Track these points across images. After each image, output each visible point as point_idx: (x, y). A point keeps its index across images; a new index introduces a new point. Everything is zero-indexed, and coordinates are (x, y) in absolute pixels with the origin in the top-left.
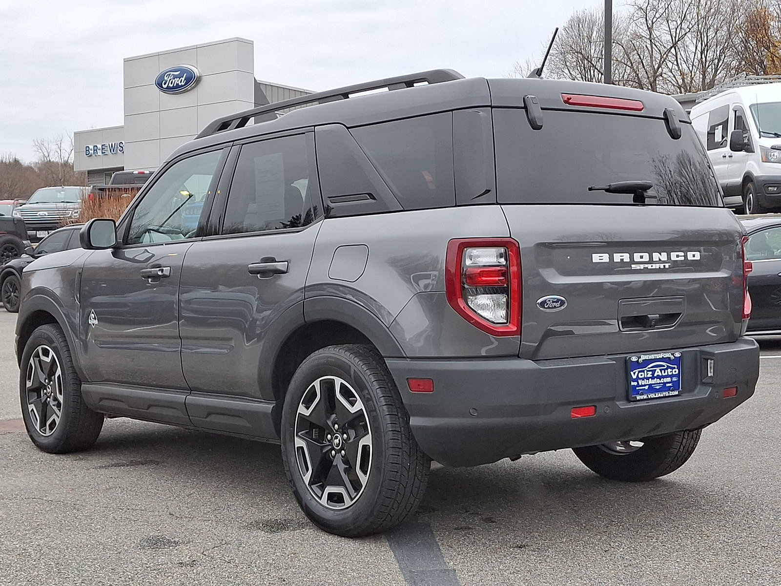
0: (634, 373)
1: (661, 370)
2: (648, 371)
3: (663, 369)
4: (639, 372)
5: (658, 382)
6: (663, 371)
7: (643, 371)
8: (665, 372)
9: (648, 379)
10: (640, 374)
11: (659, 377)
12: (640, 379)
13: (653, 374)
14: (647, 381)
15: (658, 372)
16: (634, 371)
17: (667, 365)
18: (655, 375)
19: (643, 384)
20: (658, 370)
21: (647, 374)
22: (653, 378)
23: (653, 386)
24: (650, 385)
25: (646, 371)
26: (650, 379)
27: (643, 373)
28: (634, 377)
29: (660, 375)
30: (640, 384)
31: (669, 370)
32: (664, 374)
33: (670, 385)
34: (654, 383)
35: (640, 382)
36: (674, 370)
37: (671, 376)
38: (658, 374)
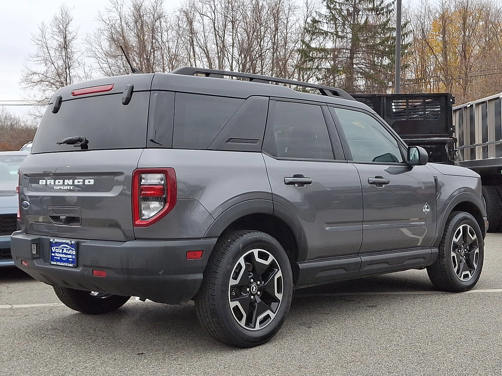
0: (54, 248)
1: (67, 250)
2: (60, 249)
3: (68, 250)
4: (56, 248)
5: (65, 257)
6: (68, 251)
7: (58, 248)
8: (68, 252)
9: (60, 253)
10: (56, 249)
11: (65, 254)
12: (56, 252)
13: (63, 251)
14: (60, 254)
15: (65, 251)
16: (54, 247)
17: (70, 248)
18: (64, 252)
19: (57, 256)
20: (65, 249)
21: (60, 251)
22: (62, 254)
23: (62, 258)
24: (61, 257)
25: (59, 249)
26: (61, 254)
27: (57, 249)
28: (54, 251)
29: (66, 252)
30: (56, 255)
31: (71, 251)
32: (68, 253)
33: (71, 260)
34: (62, 256)
35: (56, 254)
36: (73, 251)
37: (72, 255)
38: (65, 252)
